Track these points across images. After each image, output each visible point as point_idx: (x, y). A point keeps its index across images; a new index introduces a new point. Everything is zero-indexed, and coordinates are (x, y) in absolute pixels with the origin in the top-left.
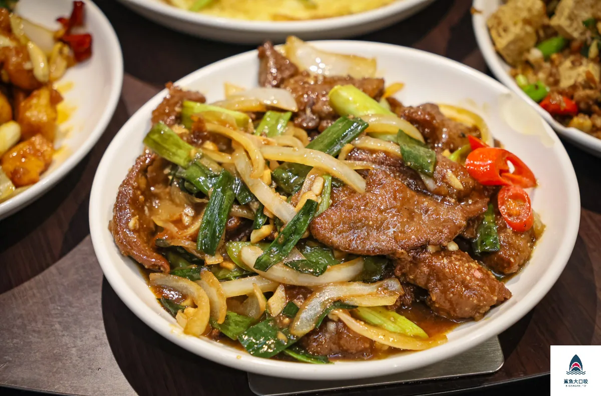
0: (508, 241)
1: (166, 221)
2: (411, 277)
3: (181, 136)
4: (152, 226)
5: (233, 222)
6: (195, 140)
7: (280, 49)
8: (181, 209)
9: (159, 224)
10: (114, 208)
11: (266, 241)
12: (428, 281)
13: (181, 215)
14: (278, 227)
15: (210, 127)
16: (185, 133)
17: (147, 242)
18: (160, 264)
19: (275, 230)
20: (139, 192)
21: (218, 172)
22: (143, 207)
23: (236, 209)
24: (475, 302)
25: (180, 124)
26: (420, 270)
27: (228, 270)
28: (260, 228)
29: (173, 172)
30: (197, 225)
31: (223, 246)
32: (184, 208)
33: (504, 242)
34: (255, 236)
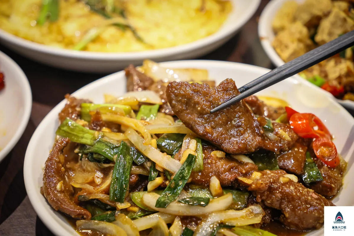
0: (327, 174)
1: (82, 184)
2: (269, 202)
3: (84, 126)
4: (71, 189)
5: (134, 178)
6: (95, 128)
7: (139, 69)
8: (93, 174)
9: (77, 186)
10: (44, 177)
11: (159, 189)
12: (281, 203)
13: (93, 178)
14: (169, 177)
15: (105, 117)
16: (86, 125)
17: (71, 199)
18: (83, 213)
19: (166, 179)
20: (60, 165)
21: (118, 144)
22: (64, 176)
23: (134, 168)
24: (317, 215)
25: (81, 118)
26: (275, 195)
27: (134, 212)
28: (154, 179)
29: (81, 151)
30: (108, 182)
31: (129, 196)
32: (95, 173)
33: (325, 174)
34: (151, 186)
